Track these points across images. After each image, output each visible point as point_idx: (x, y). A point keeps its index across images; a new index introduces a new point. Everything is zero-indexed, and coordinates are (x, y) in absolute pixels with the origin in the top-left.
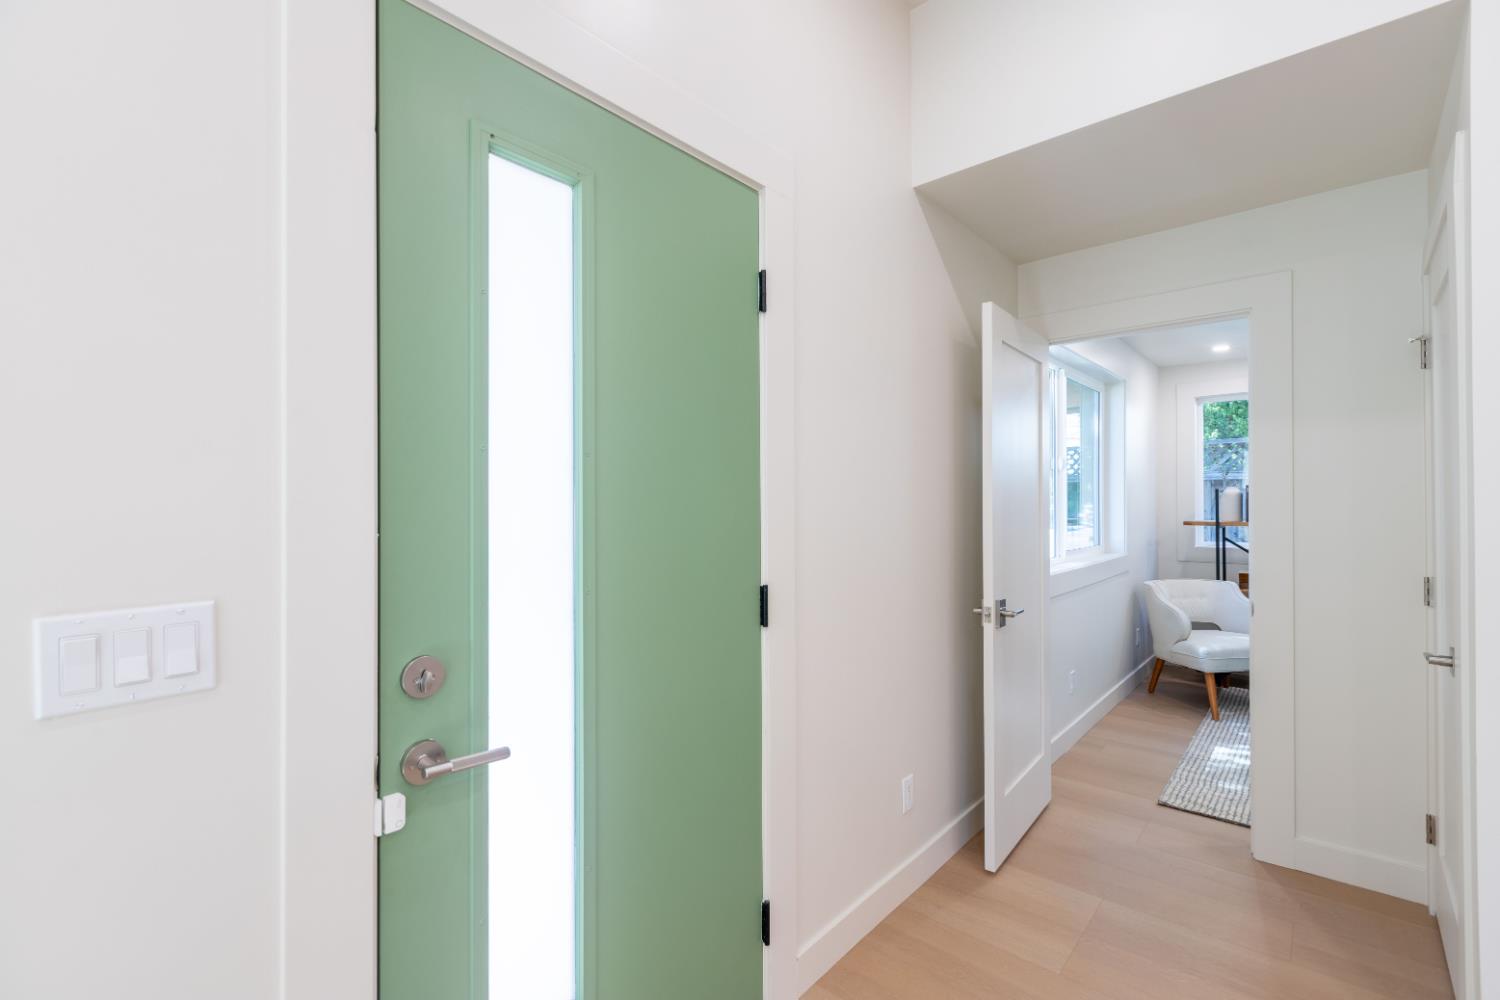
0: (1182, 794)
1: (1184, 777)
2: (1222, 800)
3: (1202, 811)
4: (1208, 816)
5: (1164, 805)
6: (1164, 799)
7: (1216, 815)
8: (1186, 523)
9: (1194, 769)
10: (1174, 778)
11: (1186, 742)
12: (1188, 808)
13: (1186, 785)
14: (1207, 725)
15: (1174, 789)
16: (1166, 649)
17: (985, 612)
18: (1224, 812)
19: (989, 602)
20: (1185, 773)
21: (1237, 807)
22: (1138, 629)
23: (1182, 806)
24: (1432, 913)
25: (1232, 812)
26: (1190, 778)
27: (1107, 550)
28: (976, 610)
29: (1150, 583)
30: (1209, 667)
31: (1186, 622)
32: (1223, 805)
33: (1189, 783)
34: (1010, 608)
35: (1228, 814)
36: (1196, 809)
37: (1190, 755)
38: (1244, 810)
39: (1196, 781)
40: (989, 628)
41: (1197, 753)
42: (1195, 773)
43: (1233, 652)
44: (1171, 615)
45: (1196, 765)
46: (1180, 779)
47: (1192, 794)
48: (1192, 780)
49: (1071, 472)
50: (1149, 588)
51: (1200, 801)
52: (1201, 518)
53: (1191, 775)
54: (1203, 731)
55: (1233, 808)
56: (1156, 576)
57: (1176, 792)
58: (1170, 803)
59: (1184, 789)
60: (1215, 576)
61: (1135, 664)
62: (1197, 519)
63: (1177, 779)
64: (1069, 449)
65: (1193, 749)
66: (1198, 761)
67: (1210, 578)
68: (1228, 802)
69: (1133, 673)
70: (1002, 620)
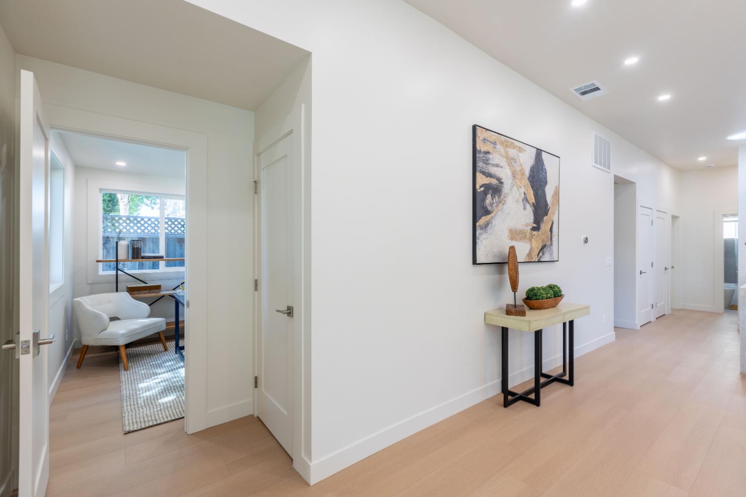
0: (134, 421)
1: (129, 410)
2: (156, 413)
3: (151, 424)
4: (155, 425)
5: (129, 432)
6: (127, 429)
7: (159, 422)
8: (95, 261)
9: (132, 403)
10: (125, 413)
11: (119, 389)
12: (143, 427)
13: (134, 414)
14: (124, 375)
15: (128, 420)
16: (91, 338)
18: (161, 419)
20: (129, 407)
21: (165, 412)
22: (67, 330)
23: (139, 428)
24: (256, 416)
25: (165, 417)
26: (133, 409)
29: (78, 299)
30: (121, 342)
31: (106, 318)
32: (158, 414)
33: (134, 412)
35: (163, 418)
36: (147, 425)
37: (125, 396)
38: (169, 412)
39: (137, 409)
41: (128, 393)
42: (134, 405)
43: (135, 330)
45: (132, 400)
46: (128, 412)
47: (140, 418)
48: (135, 410)
50: (78, 303)
51: (146, 419)
52: (107, 258)
53: (133, 407)
54: (124, 379)
55: (164, 414)
56: (80, 295)
57: (131, 421)
58: (131, 429)
59: (134, 417)
61: (66, 353)
63: (127, 413)
65: (125, 392)
66: (131, 397)
67: (112, 291)
68: (159, 412)
69: (65, 360)
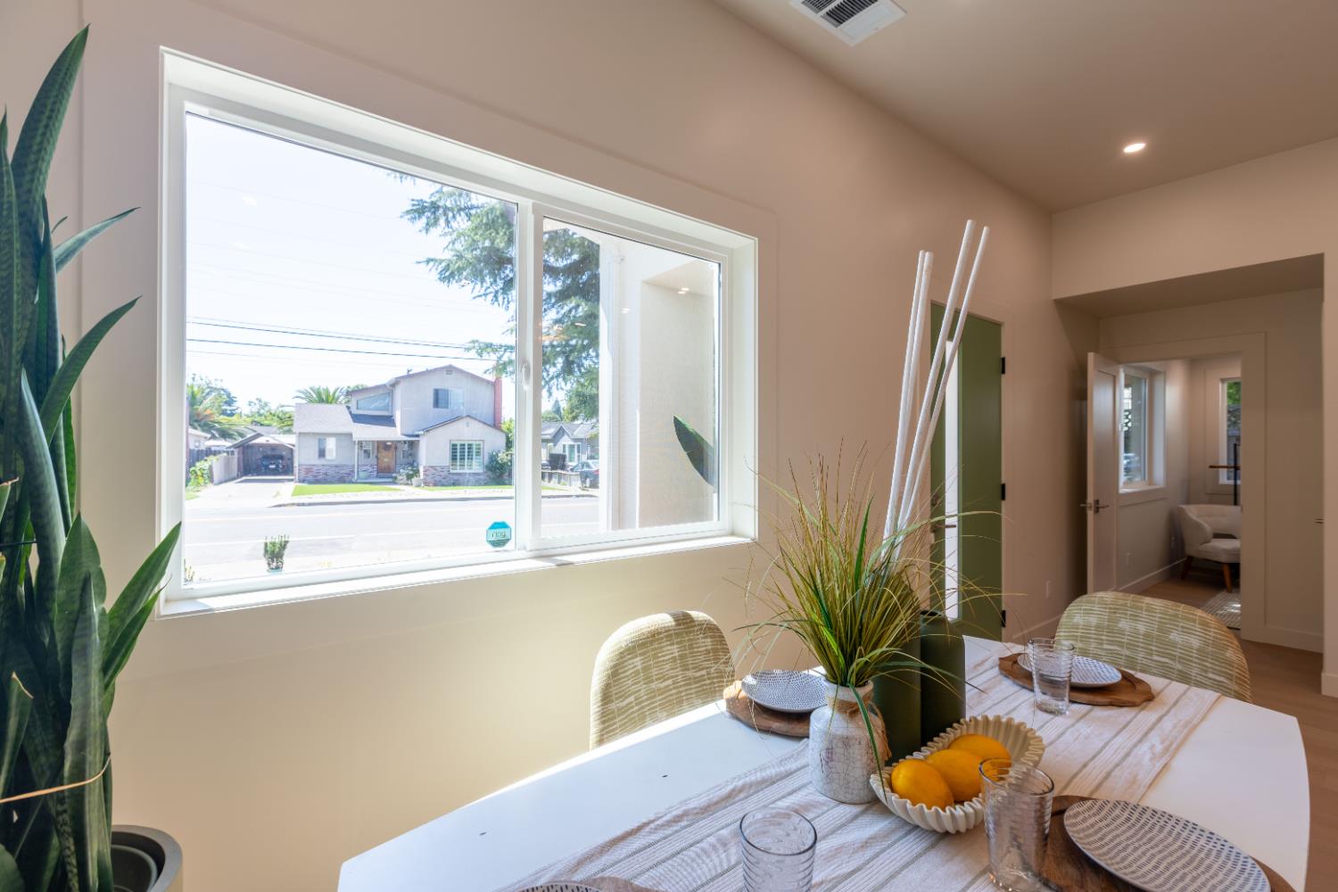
8: (1211, 467)
14: (1222, 594)
16: (1194, 548)
17: (1089, 505)
19: (1090, 499)
22: (1173, 538)
27: (1151, 482)
28: (1082, 505)
29: (1184, 506)
30: (1225, 559)
31: (1211, 535)
34: (1101, 503)
40: (1090, 514)
44: (1198, 526)
49: (1126, 429)
50: (1182, 511)
52: (1225, 464)
54: (1219, 596)
56: (1188, 502)
60: (1233, 501)
61: (1171, 561)
62: (1221, 464)
64: (1126, 411)
67: (1228, 504)
69: (1170, 566)
70: (1097, 510)
